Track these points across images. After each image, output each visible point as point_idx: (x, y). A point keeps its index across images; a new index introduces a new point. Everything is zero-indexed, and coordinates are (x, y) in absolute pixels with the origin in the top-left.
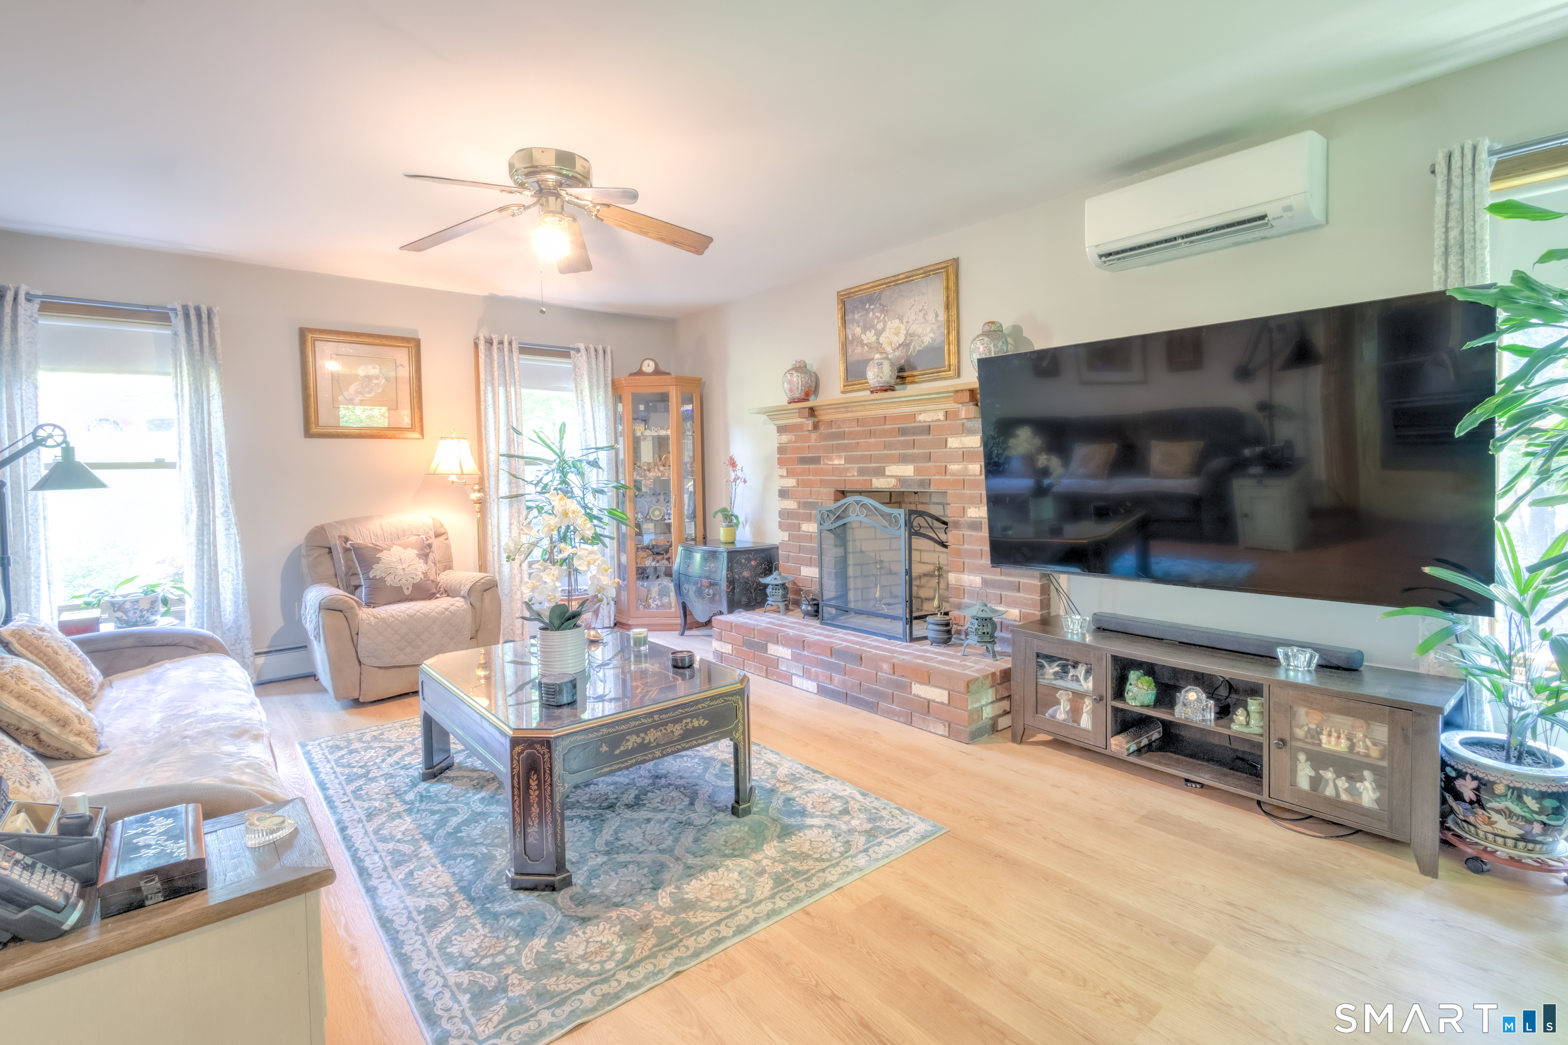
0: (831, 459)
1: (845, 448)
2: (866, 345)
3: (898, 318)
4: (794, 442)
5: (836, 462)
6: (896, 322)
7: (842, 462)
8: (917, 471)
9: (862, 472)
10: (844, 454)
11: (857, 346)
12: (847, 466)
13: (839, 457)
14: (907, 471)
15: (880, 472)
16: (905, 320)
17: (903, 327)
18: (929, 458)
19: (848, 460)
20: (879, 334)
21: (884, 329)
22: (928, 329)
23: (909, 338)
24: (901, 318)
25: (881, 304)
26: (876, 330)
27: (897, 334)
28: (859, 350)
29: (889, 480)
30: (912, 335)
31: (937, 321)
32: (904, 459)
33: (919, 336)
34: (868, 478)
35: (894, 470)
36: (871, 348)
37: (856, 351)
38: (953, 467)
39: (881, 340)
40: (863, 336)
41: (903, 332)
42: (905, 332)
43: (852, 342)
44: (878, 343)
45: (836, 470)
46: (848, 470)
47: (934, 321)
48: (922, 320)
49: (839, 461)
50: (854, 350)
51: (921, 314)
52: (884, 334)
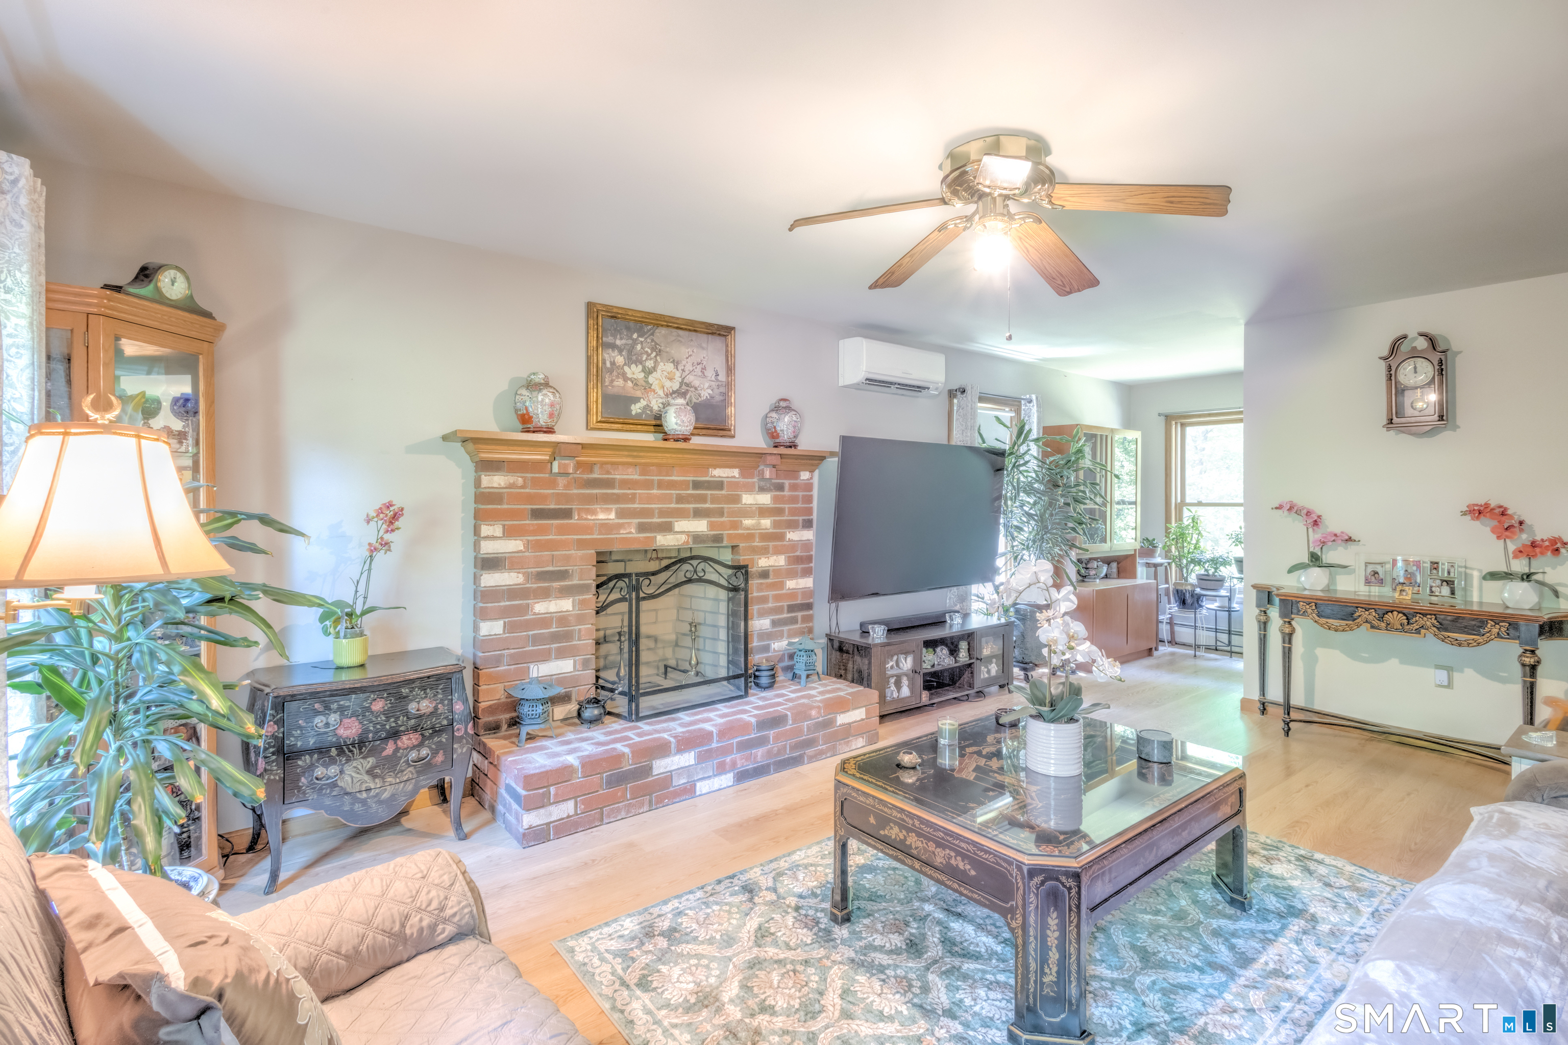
0: (594, 512)
1: (617, 499)
2: (631, 379)
3: (673, 362)
4: (522, 487)
5: (602, 516)
6: (670, 367)
7: (612, 516)
8: (712, 526)
9: (642, 528)
10: (614, 507)
11: (618, 377)
12: (621, 521)
13: (608, 510)
14: (701, 526)
15: (667, 528)
16: (680, 367)
17: (678, 374)
18: (721, 513)
19: (621, 514)
20: (648, 372)
21: (654, 369)
22: (707, 385)
23: (684, 387)
24: (676, 363)
25: (653, 340)
26: (644, 367)
27: (671, 379)
28: (620, 382)
29: (678, 536)
30: (687, 385)
31: (717, 380)
32: (698, 514)
33: (696, 389)
34: (652, 535)
35: (681, 525)
36: (636, 385)
37: (615, 383)
38: (748, 522)
39: (651, 379)
40: (626, 368)
41: (678, 379)
42: (680, 380)
43: (610, 371)
44: (647, 382)
45: (606, 527)
46: (621, 526)
47: (713, 379)
48: (700, 374)
49: (606, 515)
50: (612, 381)
51: (699, 367)
52: (654, 374)
